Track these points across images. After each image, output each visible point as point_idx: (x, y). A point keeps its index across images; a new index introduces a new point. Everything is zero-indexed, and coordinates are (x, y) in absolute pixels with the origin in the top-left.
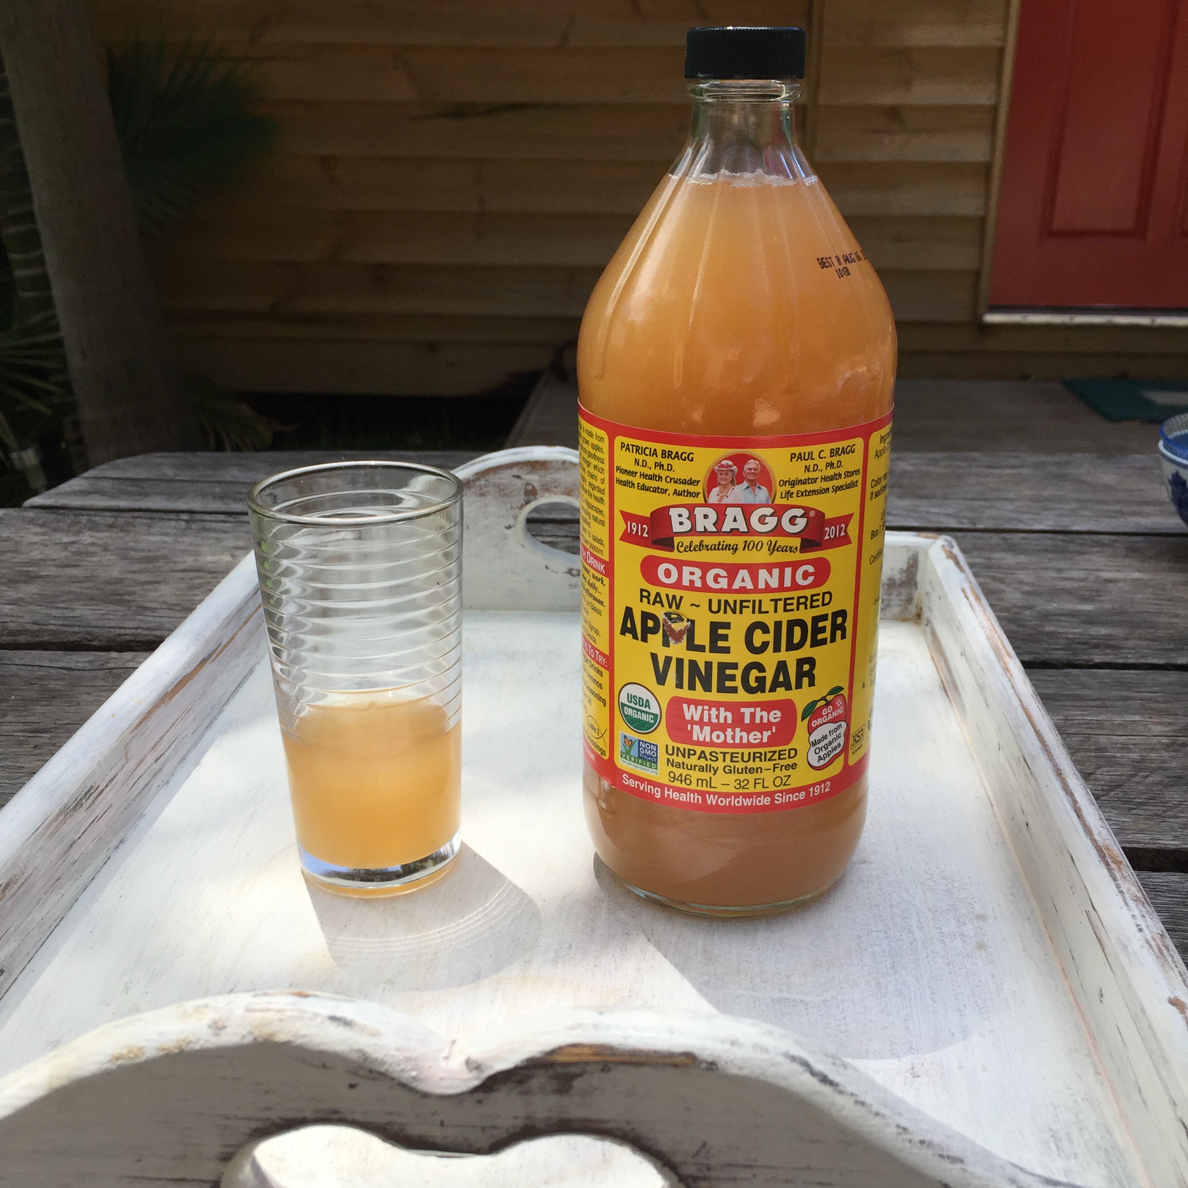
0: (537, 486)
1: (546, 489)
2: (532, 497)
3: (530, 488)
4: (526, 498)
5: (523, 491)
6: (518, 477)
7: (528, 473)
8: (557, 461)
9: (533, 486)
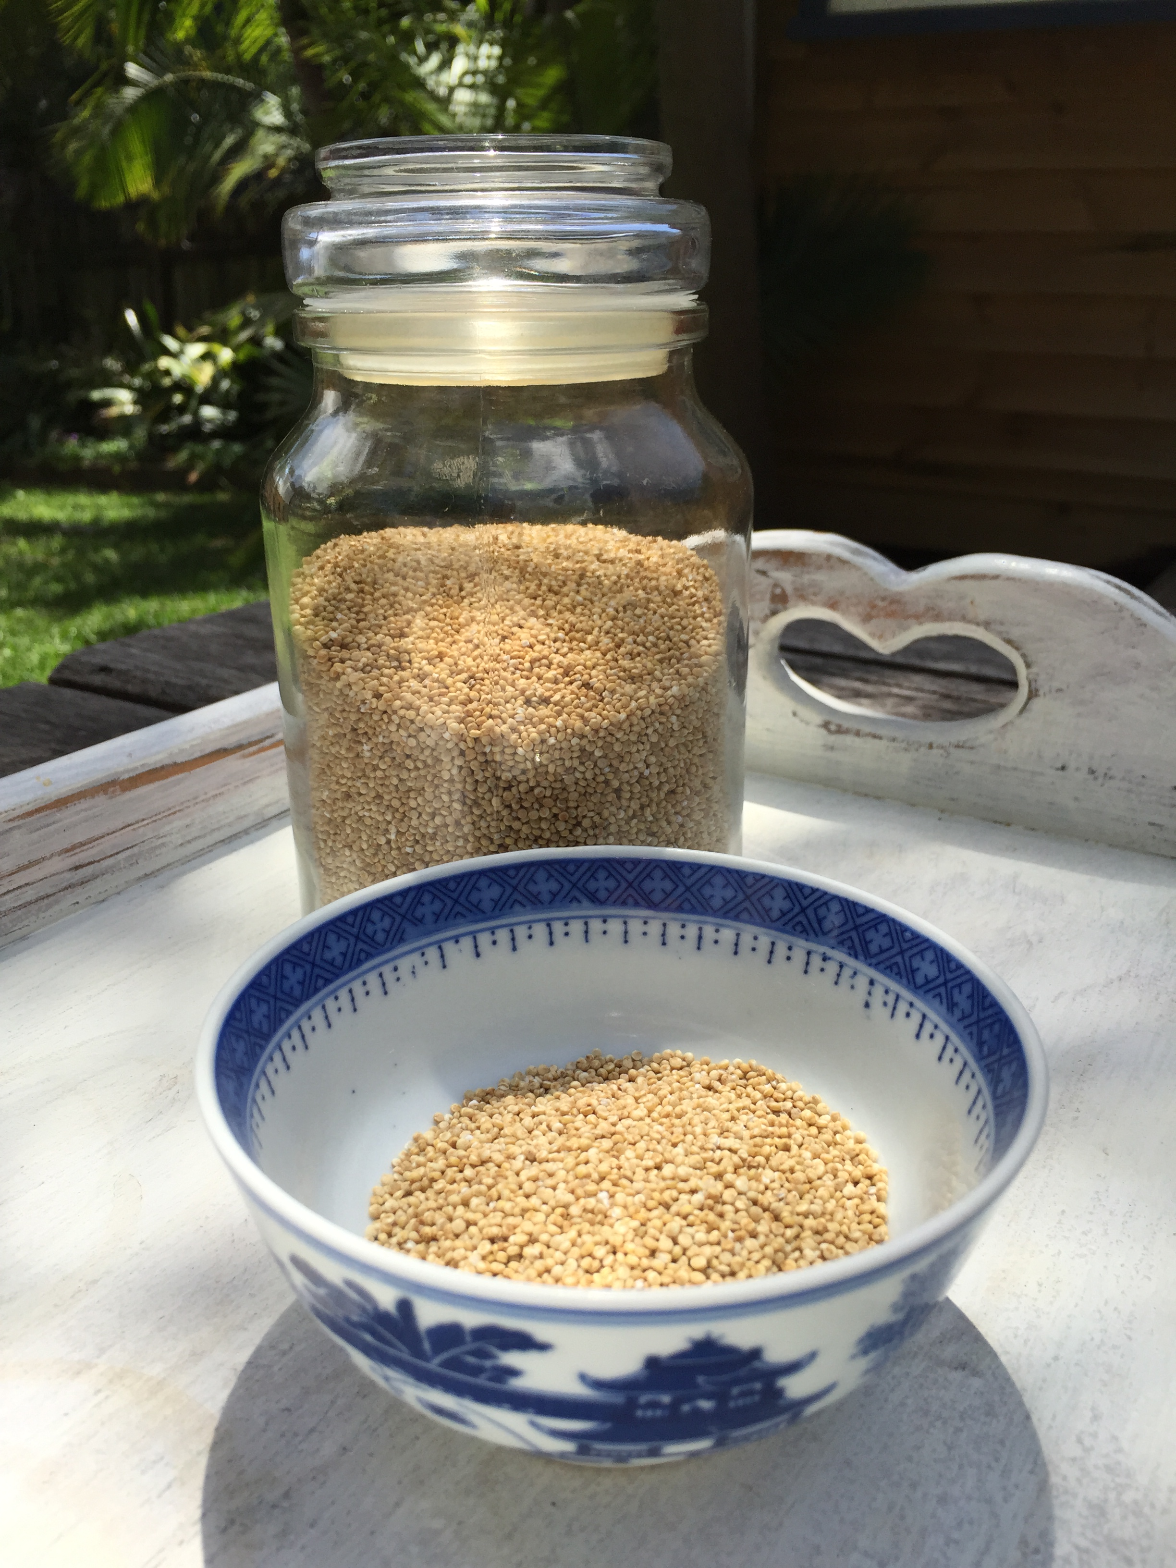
0: (789, 590)
1: (803, 596)
2: (780, 606)
3: (778, 591)
4: (773, 606)
5: (768, 596)
6: (764, 573)
7: (777, 569)
8: (818, 555)
9: (783, 591)
